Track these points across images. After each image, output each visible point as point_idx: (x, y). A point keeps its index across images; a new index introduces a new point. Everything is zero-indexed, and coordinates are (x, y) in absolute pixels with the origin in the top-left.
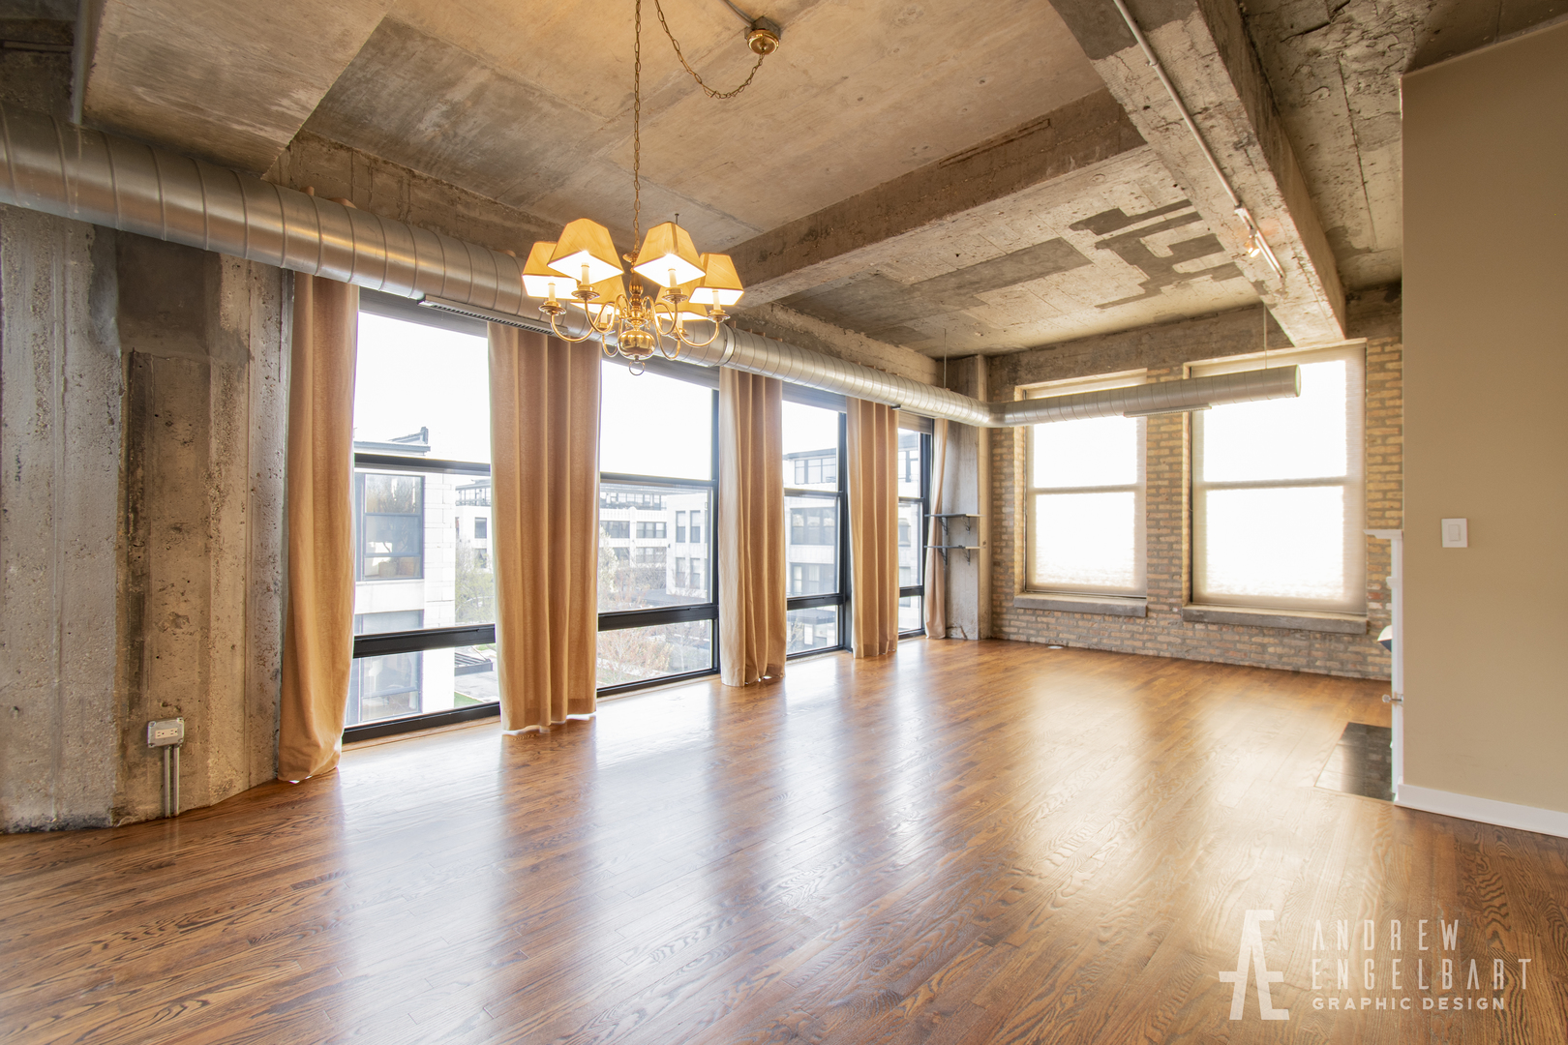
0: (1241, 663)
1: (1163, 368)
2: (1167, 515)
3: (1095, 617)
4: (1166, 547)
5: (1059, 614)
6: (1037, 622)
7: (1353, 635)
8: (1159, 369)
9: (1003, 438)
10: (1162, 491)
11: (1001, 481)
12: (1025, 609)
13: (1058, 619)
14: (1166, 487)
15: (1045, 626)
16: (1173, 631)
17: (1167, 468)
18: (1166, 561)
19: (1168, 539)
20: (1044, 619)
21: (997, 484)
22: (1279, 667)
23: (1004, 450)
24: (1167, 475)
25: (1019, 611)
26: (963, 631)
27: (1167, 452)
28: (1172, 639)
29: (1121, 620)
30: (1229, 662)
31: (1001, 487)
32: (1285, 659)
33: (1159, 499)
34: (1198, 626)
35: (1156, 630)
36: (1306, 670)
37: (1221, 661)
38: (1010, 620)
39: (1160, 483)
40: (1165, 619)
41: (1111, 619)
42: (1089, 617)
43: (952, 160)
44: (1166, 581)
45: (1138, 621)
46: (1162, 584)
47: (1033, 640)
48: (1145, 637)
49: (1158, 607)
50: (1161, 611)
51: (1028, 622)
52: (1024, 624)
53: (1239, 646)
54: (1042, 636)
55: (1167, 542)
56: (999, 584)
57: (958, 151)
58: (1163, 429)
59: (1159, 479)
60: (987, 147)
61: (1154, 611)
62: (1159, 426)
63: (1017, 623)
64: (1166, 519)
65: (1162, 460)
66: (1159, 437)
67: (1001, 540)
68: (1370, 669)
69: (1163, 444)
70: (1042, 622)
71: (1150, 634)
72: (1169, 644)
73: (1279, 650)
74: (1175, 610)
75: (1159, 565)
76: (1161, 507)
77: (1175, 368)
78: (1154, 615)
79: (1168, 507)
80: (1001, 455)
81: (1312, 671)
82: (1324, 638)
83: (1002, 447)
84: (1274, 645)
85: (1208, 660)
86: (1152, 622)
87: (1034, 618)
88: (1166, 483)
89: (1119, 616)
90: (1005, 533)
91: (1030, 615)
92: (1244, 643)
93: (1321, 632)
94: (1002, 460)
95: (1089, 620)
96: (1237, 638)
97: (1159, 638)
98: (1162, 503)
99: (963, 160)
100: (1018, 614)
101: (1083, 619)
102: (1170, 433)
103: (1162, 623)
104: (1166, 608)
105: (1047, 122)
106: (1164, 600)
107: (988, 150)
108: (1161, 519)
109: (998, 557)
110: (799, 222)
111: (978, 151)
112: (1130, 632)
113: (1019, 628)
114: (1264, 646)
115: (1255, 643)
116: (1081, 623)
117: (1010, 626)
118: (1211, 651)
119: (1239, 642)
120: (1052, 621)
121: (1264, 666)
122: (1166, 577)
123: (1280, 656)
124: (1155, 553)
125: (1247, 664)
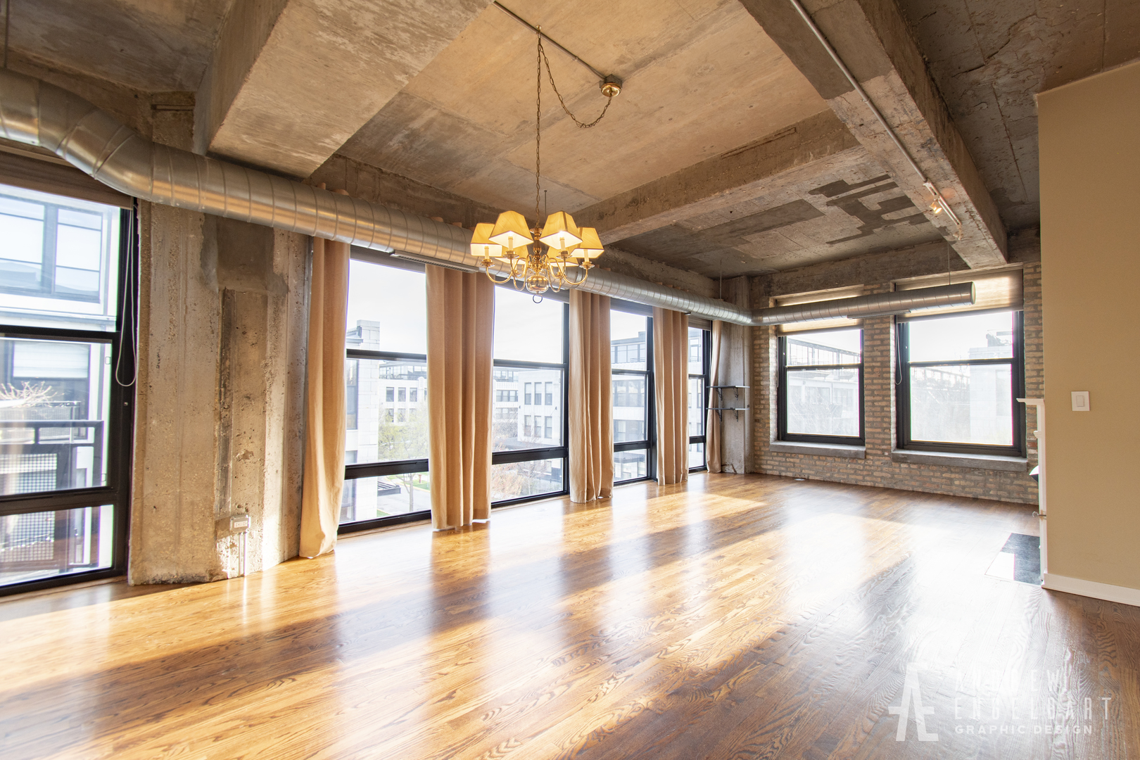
0: (935, 492)
1: (875, 284)
2: (880, 387)
3: (829, 458)
4: (879, 409)
5: (802, 456)
6: (786, 461)
7: (1017, 472)
8: (872, 284)
9: (761, 333)
10: (876, 370)
11: (760, 363)
12: (778, 452)
13: (801, 459)
14: (878, 367)
15: (792, 465)
16: (885, 469)
17: (879, 354)
18: (879, 419)
19: (880, 404)
20: (792, 460)
21: (757, 365)
22: (963, 495)
23: (762, 342)
24: (879, 359)
25: (773, 454)
26: (733, 468)
27: (879, 342)
28: (884, 474)
29: (847, 460)
30: (927, 491)
31: (760, 367)
32: (967, 489)
33: (874, 376)
34: (903, 465)
35: (872, 468)
36: (983, 497)
37: (920, 490)
38: (767, 460)
39: (874, 364)
40: (879, 460)
41: (839, 460)
42: (824, 458)
43: (729, 154)
44: (879, 433)
45: (859, 461)
46: (876, 436)
47: (783, 474)
48: (865, 473)
49: (874, 452)
50: (876, 455)
51: (780, 461)
52: (777, 463)
53: (933, 480)
54: (790, 472)
55: (880, 406)
56: (759, 434)
57: (734, 148)
58: (876, 326)
59: (873, 361)
60: (753, 146)
61: (871, 454)
62: (873, 324)
63: (772, 462)
64: (879, 390)
65: (875, 348)
66: (873, 332)
67: (760, 404)
68: (1030, 497)
69: (876, 337)
70: (790, 462)
71: (868, 471)
72: (882, 477)
73: (963, 483)
74: (886, 454)
75: (874, 422)
76: (875, 381)
77: (884, 284)
78: (871, 457)
79: (880, 381)
80: (760, 345)
81: (987, 498)
82: (995, 475)
83: (760, 339)
84: (959, 479)
85: (911, 489)
86: (870, 462)
87: (784, 459)
88: (878, 364)
89: (845, 458)
90: (762, 400)
91: (781, 457)
92: (937, 477)
93: (993, 470)
94: (760, 348)
95: (824, 461)
96: (932, 474)
97: (875, 474)
98: (876, 379)
99: (737, 154)
100: (773, 456)
101: (819, 460)
102: (881, 329)
103: (877, 463)
104: (879, 452)
105: (794, 129)
106: (878, 447)
107: (754, 147)
108: (875, 390)
109: (758, 416)
110: (626, 194)
111: (747, 148)
112: (853, 469)
113: (773, 466)
114: (951, 480)
115: (945, 478)
116: (818, 463)
117: (767, 464)
118: (913, 483)
119: (933, 477)
120: (798, 461)
121: (952, 494)
122: (879, 430)
123: (964, 487)
124: (871, 414)
125: (939, 492)
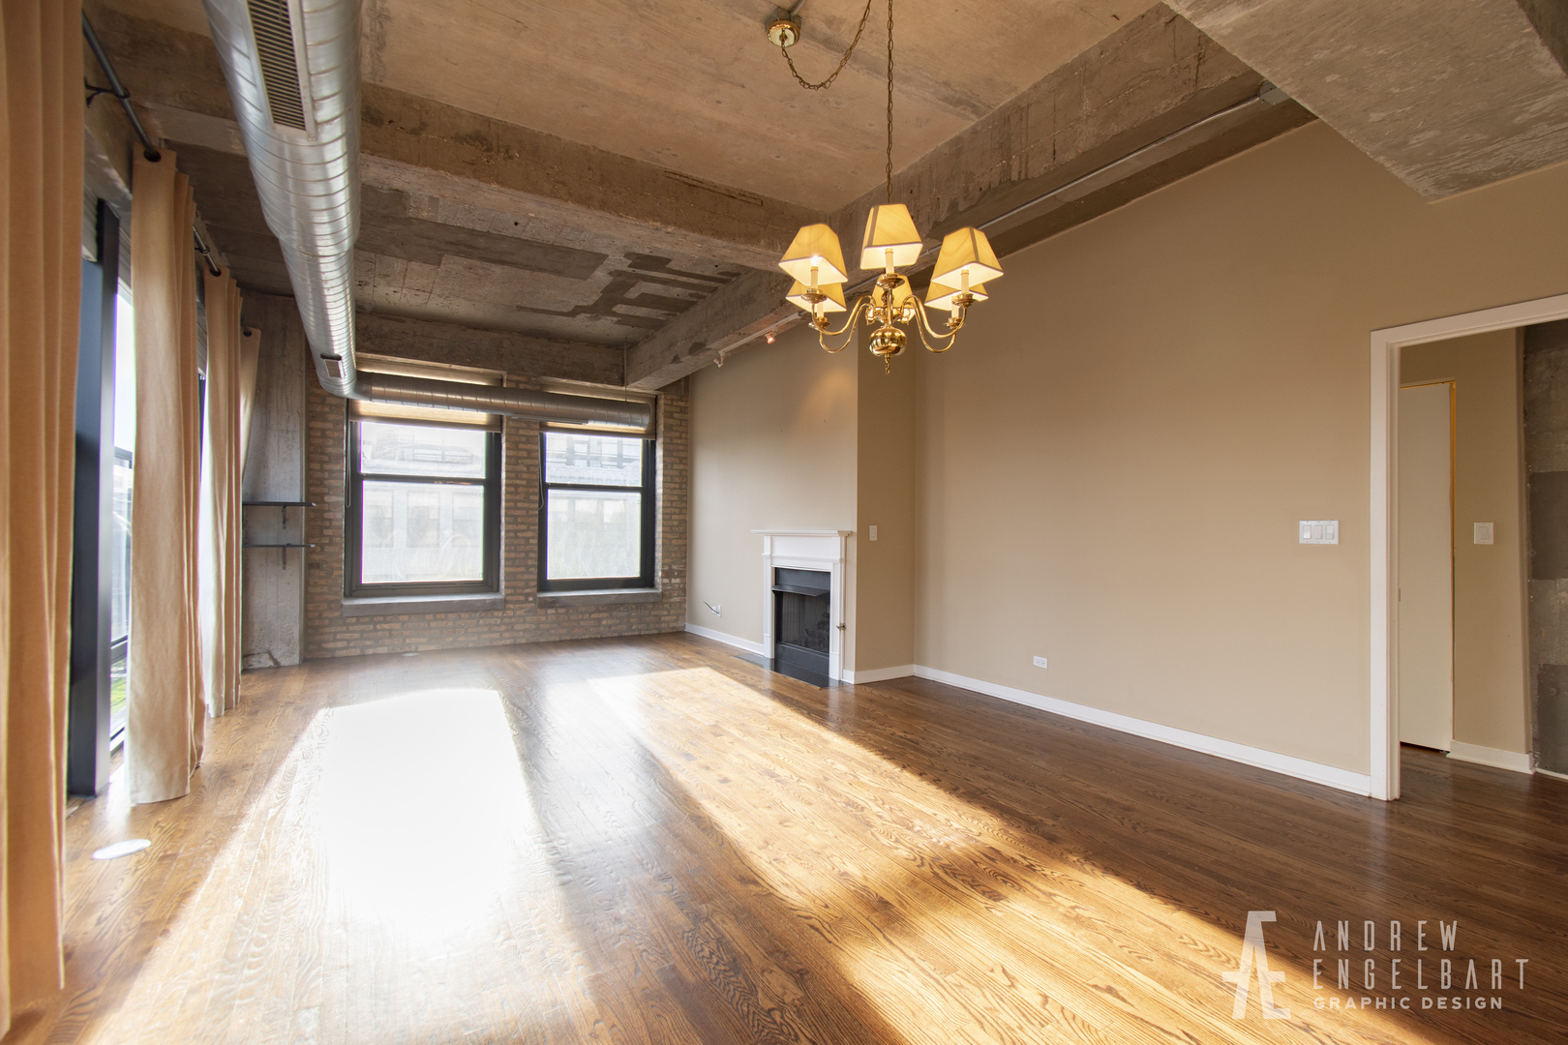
0: (583, 637)
1: (522, 375)
2: (524, 513)
3: (450, 616)
4: (523, 541)
5: (406, 618)
6: (375, 630)
7: (654, 603)
8: (519, 375)
9: (327, 409)
10: (520, 489)
11: (322, 462)
12: (358, 617)
13: (403, 623)
14: (523, 486)
15: (387, 634)
16: (528, 619)
17: (525, 469)
18: (523, 555)
19: (525, 534)
20: (386, 626)
21: (317, 466)
22: (610, 635)
23: (329, 425)
24: (525, 476)
25: (349, 620)
26: (272, 657)
27: (525, 454)
28: (527, 626)
29: (478, 614)
30: (575, 638)
31: (322, 471)
32: (613, 628)
33: (518, 497)
34: (551, 611)
35: (513, 620)
36: (626, 634)
37: (568, 638)
38: (335, 634)
39: (518, 482)
40: (521, 608)
41: (467, 615)
42: (443, 616)
43: (678, 177)
44: (522, 573)
45: (496, 614)
46: (519, 577)
47: (370, 651)
48: (503, 628)
49: (515, 598)
50: (518, 602)
51: (362, 632)
52: (357, 636)
53: (582, 623)
54: (383, 646)
55: (524, 538)
56: (319, 590)
57: (684, 172)
58: (521, 432)
59: (517, 478)
60: (711, 188)
61: (511, 602)
62: (518, 429)
63: (348, 636)
64: (524, 516)
65: (520, 461)
66: (517, 439)
67: (322, 535)
68: (663, 625)
69: (521, 446)
70: (383, 630)
71: (507, 624)
72: (525, 631)
73: (610, 622)
74: (531, 599)
75: (516, 558)
76: (519, 505)
77: (534, 379)
78: (511, 606)
79: (526, 505)
80: (323, 430)
81: (629, 634)
82: (637, 608)
83: (325, 420)
84: (606, 618)
85: (558, 639)
86: (510, 613)
87: (371, 627)
88: (524, 482)
89: (476, 611)
90: (328, 528)
91: (365, 623)
92: (586, 620)
93: (636, 604)
94: (324, 436)
95: (443, 620)
96: (581, 617)
97: (516, 628)
98: (520, 501)
99: (693, 186)
100: (348, 625)
101: (436, 619)
102: (528, 437)
103: (518, 613)
104: (522, 598)
105: (762, 202)
106: (521, 591)
108: (519, 516)
109: (317, 557)
112: (488, 625)
113: (349, 641)
114: (599, 620)
115: (593, 619)
116: (433, 624)
117: (335, 640)
118: (561, 631)
119: (582, 620)
120: (398, 626)
121: (599, 636)
122: (522, 569)
123: (610, 626)
124: (513, 548)
125: (587, 637)
